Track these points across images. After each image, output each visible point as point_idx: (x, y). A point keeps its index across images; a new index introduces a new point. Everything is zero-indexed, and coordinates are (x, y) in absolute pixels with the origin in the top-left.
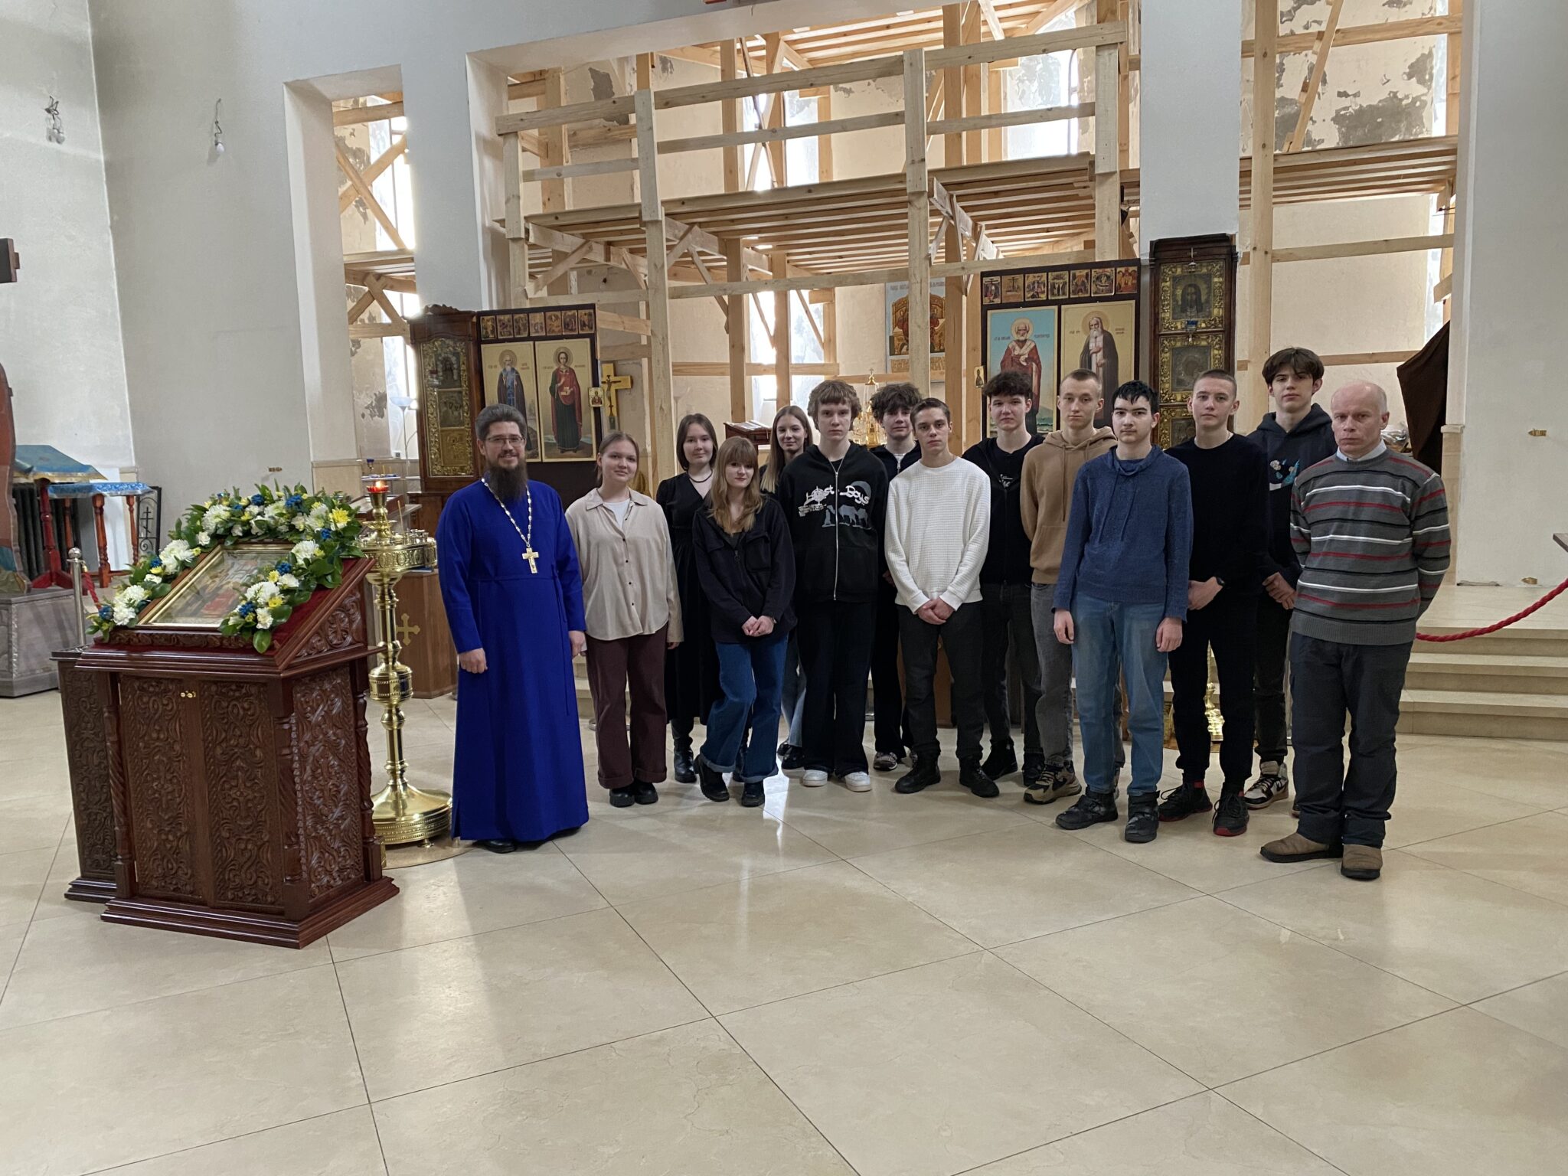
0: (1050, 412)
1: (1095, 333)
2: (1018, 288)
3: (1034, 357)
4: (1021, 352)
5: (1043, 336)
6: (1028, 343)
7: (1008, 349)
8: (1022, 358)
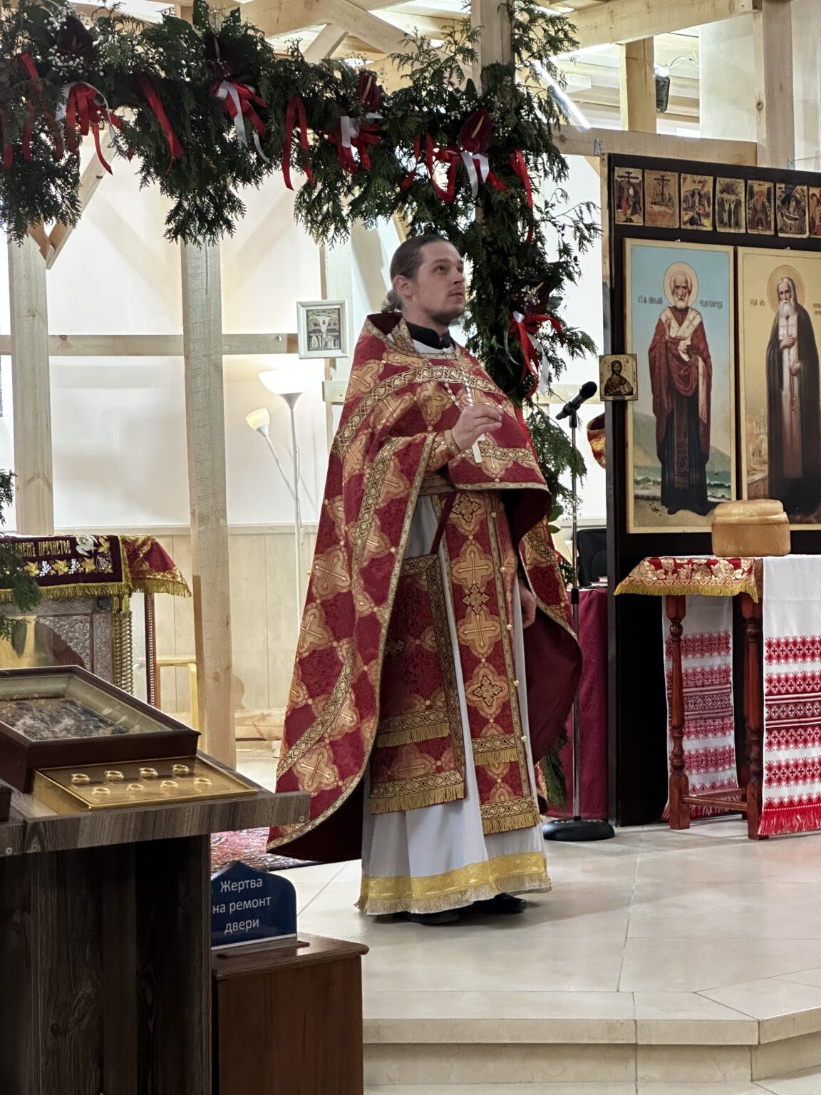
0: (725, 459)
1: (786, 308)
2: (670, 199)
3: (699, 345)
4: (679, 334)
5: (713, 304)
6: (691, 315)
7: (660, 323)
8: (683, 345)
